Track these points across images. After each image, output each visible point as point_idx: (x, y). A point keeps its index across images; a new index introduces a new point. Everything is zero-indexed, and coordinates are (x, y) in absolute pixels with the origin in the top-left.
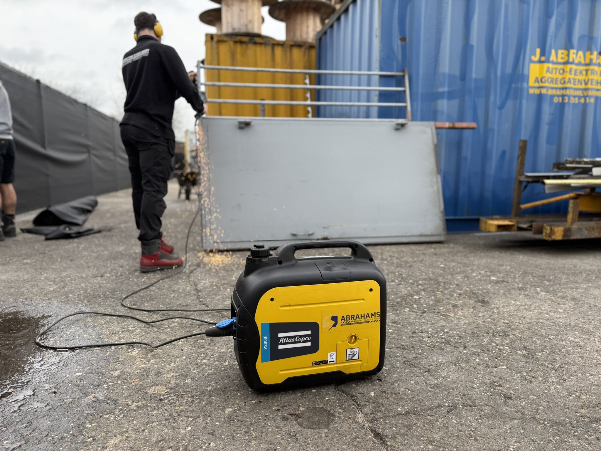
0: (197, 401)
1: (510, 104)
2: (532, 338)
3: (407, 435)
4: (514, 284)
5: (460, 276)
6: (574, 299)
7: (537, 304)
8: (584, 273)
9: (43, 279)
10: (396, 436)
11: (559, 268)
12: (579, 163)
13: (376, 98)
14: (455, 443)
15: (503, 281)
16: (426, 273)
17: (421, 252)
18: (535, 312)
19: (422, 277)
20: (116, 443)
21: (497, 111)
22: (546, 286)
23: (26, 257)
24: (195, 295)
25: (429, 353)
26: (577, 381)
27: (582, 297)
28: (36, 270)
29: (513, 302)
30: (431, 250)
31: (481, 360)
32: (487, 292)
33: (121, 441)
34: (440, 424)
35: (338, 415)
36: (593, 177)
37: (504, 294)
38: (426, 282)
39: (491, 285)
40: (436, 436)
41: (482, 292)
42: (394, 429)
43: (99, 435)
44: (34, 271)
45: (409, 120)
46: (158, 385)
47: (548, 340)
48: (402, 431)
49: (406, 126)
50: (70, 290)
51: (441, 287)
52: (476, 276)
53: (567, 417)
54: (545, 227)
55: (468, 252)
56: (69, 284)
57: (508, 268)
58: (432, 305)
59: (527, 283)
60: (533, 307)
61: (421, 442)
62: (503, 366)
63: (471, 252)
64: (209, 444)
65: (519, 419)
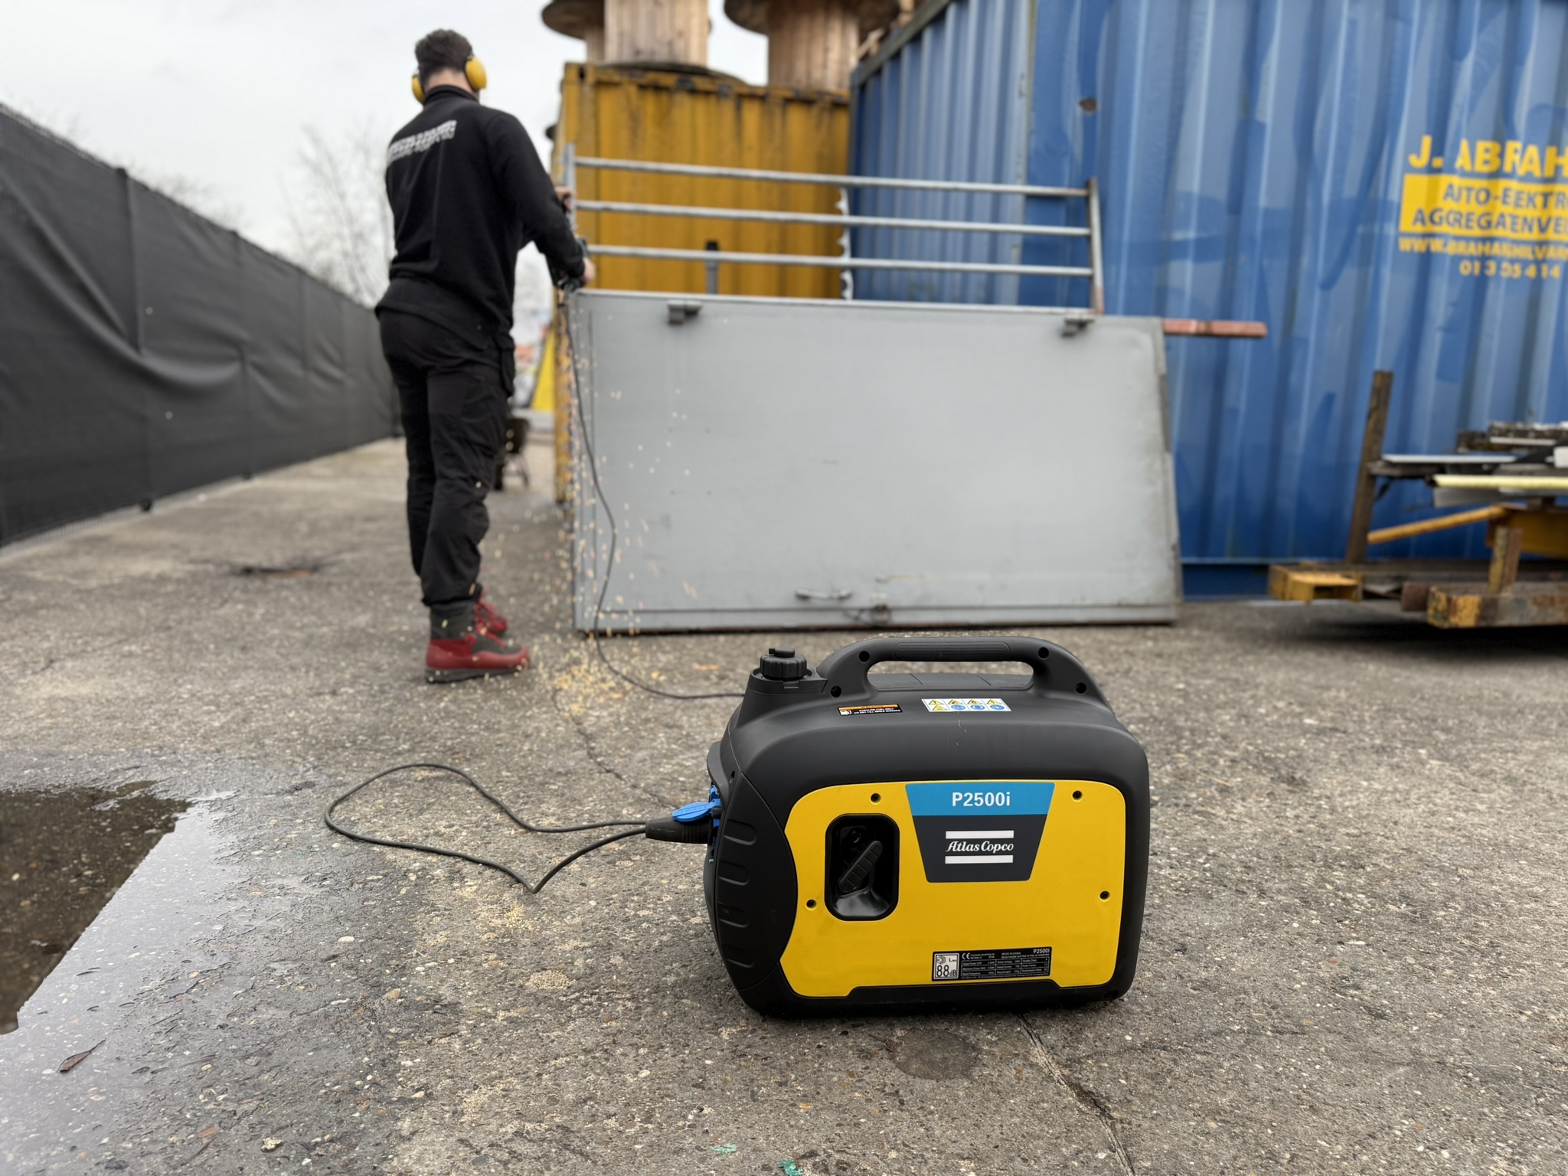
0: (649, 1009)
1: (1349, 275)
2: (1419, 873)
3: (1155, 1097)
4: (1361, 736)
5: (1228, 714)
6: (1510, 779)
7: (1423, 790)
8: (1531, 713)
9: (186, 696)
10: (1130, 1097)
11: (1468, 698)
12: (1523, 434)
13: (1015, 253)
14: (1268, 1116)
15: (1335, 730)
16: (1142, 705)
17: (1121, 650)
18: (1420, 810)
19: (1134, 714)
20: (483, 1104)
21: (1318, 294)
22: (1440, 745)
23: (123, 636)
24: (581, 746)
25: (1179, 906)
26: (1533, 980)
27: (1531, 775)
28: (161, 672)
29: (1365, 784)
30: (1146, 643)
31: (1306, 924)
32: (1299, 756)
33: (492, 1099)
34: (1227, 1072)
35: (986, 1048)
36: (1553, 470)
37: (1341, 762)
38: (1147, 728)
39: (1307, 739)
40: (1223, 1101)
41: (1287, 757)
42: (1123, 1081)
43: (437, 1084)
44: (158, 676)
45: (1097, 313)
46: (545, 969)
47: (1458, 879)
48: (1143, 1088)
49: (1090, 327)
50: (263, 727)
51: (1184, 741)
52: (1267, 715)
53: (1517, 1063)
54: (1434, 594)
55: (1239, 651)
56: (255, 711)
57: (1343, 695)
58: (1168, 786)
59: (1394, 736)
60: (1413, 797)
61: (1190, 1114)
62: (1358, 939)
63: (1247, 652)
64: (702, 1110)
65: (1408, 1064)
